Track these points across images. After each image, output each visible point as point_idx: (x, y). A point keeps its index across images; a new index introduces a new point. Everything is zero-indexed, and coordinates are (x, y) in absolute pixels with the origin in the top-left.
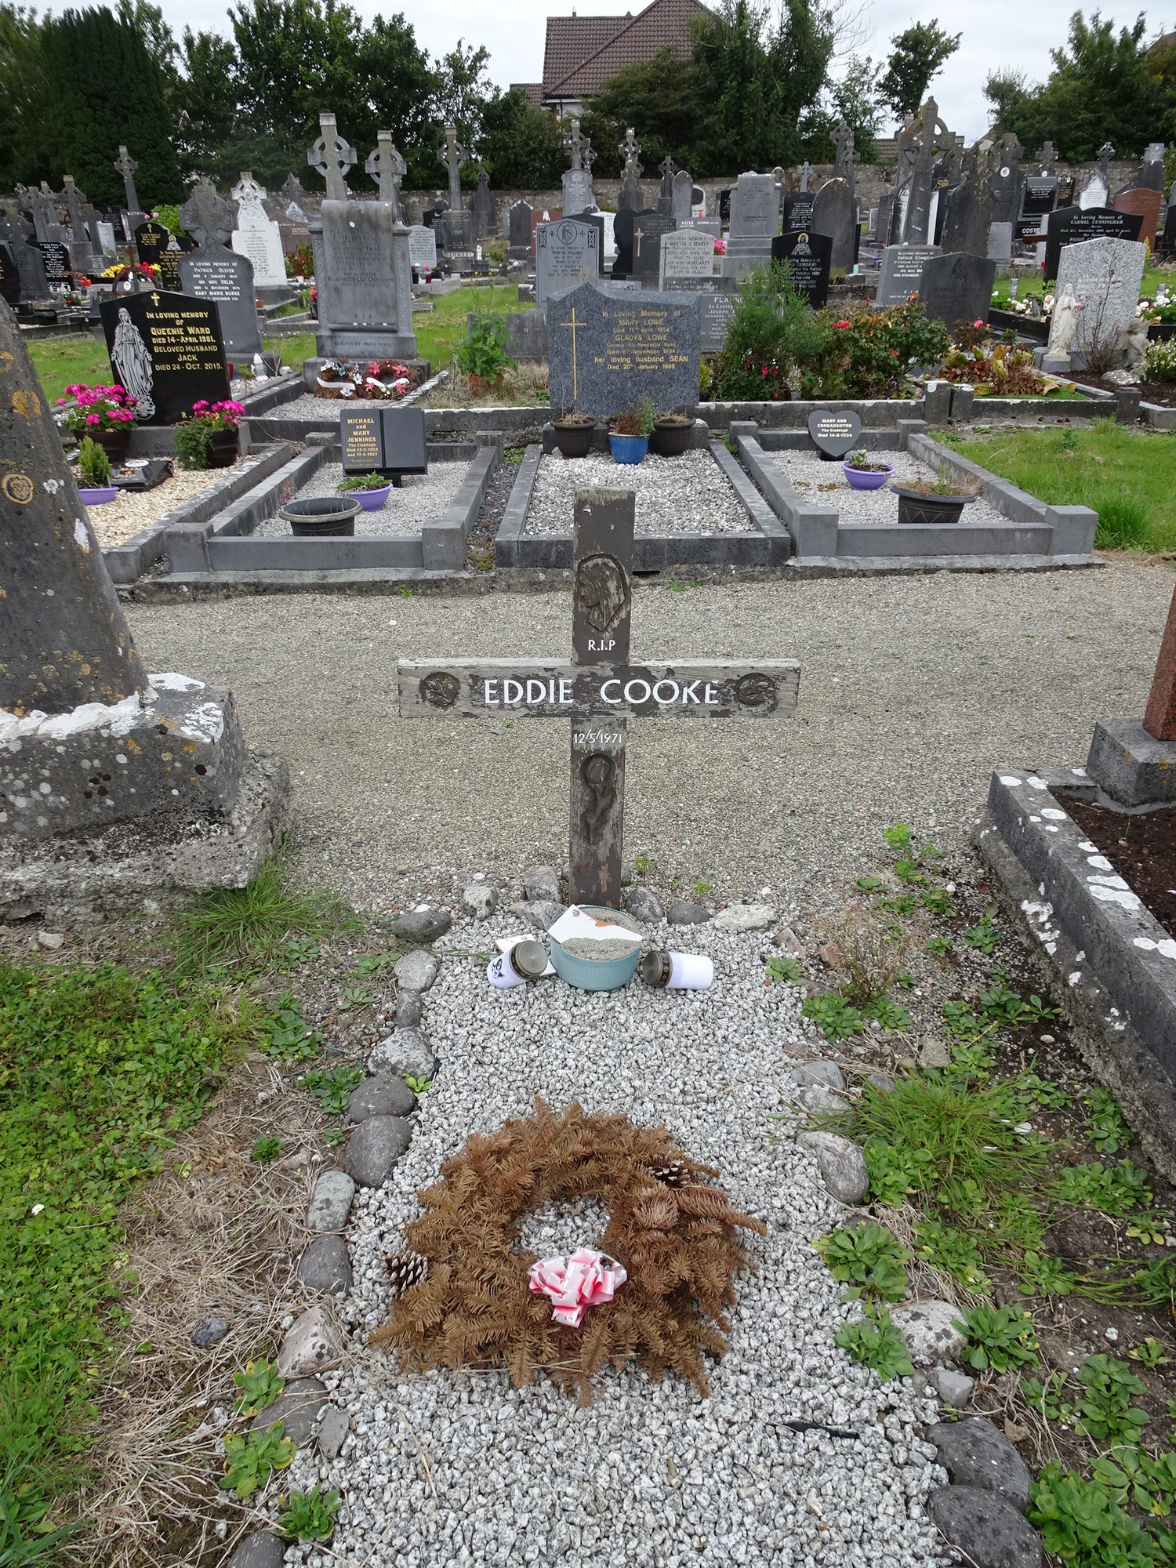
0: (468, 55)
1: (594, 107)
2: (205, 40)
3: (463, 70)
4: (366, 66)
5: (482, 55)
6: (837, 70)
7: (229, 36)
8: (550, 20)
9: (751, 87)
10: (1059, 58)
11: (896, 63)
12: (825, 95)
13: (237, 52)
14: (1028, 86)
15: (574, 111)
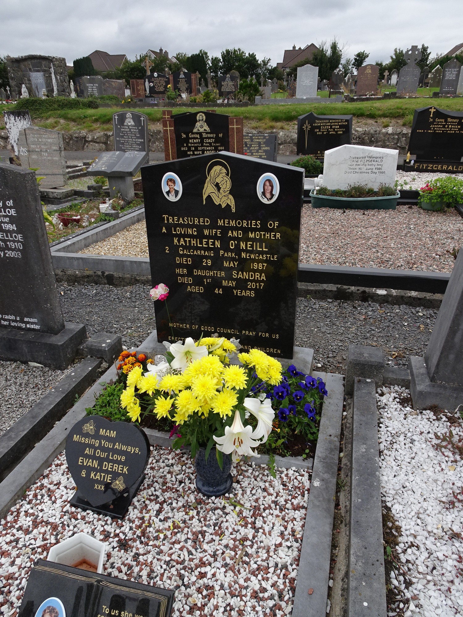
0: (266, 60)
1: (291, 69)
2: (216, 58)
3: (265, 63)
4: (246, 63)
5: (269, 60)
6: (343, 61)
7: (220, 57)
8: (285, 51)
9: (323, 65)
10: (392, 58)
11: (355, 59)
12: (340, 66)
13: (222, 60)
14: (384, 64)
15: (288, 70)
